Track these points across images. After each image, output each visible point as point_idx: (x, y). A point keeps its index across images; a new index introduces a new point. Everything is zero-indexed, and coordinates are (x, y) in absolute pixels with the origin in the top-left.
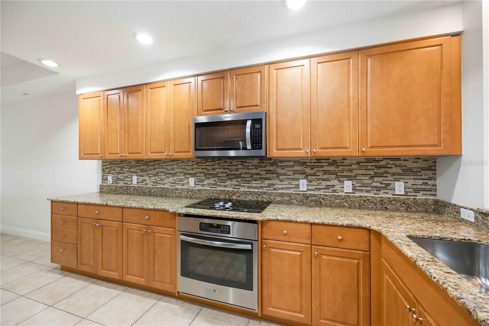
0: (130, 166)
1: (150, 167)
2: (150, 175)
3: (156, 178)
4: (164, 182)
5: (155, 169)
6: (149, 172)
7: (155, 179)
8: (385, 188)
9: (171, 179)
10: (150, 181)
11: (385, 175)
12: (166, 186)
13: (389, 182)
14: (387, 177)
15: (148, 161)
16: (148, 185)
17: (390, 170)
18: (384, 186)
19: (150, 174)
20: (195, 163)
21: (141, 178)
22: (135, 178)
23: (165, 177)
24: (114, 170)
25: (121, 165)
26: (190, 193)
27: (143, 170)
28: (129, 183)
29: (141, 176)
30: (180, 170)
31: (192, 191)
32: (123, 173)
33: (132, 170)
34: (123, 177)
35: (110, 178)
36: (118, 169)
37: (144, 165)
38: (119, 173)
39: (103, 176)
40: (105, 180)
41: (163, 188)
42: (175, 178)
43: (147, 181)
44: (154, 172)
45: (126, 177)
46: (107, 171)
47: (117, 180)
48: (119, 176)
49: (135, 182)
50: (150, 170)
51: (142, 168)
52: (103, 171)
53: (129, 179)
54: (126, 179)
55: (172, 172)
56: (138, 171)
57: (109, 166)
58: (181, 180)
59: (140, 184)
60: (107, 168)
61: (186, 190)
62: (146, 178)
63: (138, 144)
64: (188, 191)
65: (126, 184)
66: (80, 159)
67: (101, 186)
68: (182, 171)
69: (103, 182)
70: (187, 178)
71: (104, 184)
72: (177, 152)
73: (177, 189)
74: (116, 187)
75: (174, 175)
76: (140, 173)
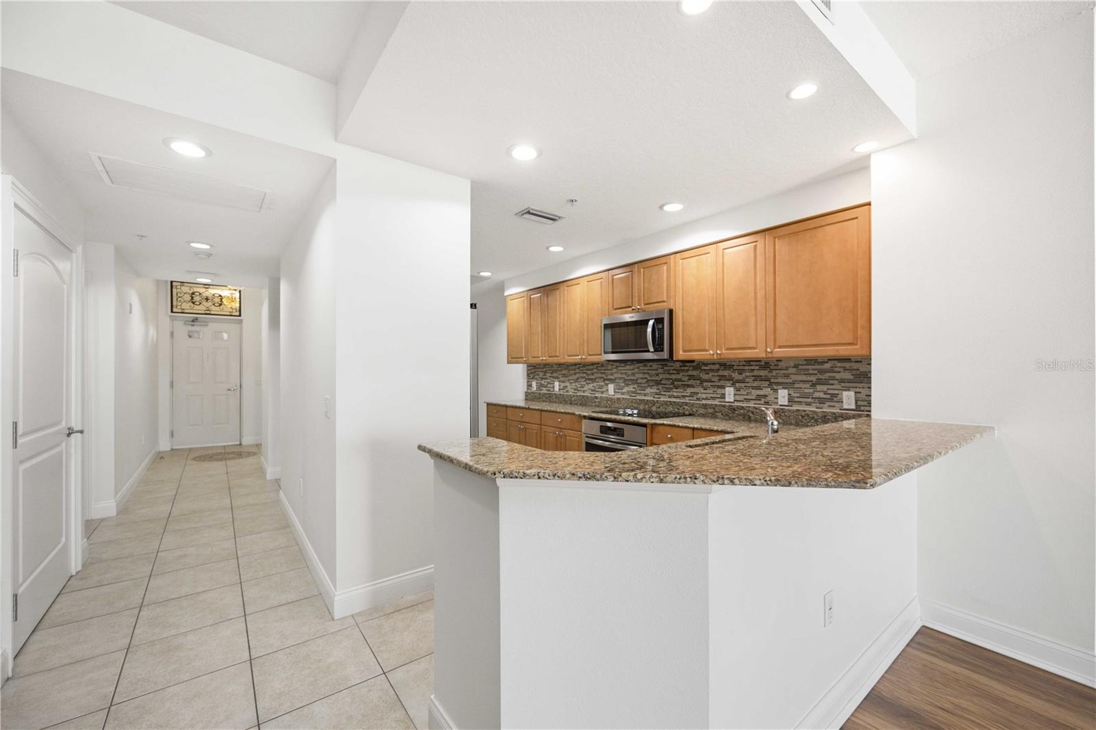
0: (552, 370)
1: (571, 372)
3: (577, 384)
4: (584, 389)
5: (575, 374)
6: (570, 378)
8: (831, 400)
9: (591, 386)
10: (571, 388)
11: (831, 382)
12: (586, 394)
13: (836, 392)
14: (833, 384)
16: (569, 392)
17: (838, 376)
18: (828, 396)
19: (571, 380)
20: (614, 367)
21: (563, 385)
22: (557, 384)
23: (585, 383)
24: (538, 375)
25: (544, 370)
26: (609, 402)
27: (564, 375)
28: (552, 389)
29: (563, 382)
30: (600, 375)
31: (611, 400)
32: (546, 379)
33: (554, 375)
34: (546, 383)
35: (534, 384)
36: (541, 374)
37: (565, 369)
38: (542, 379)
39: (528, 382)
40: (529, 386)
41: (583, 396)
42: (595, 384)
43: (569, 388)
44: (575, 377)
45: (549, 383)
46: (532, 376)
47: (540, 386)
48: (543, 382)
49: (557, 388)
50: (571, 375)
51: (563, 372)
52: (528, 376)
53: (551, 386)
54: (549, 386)
55: (592, 377)
56: (560, 376)
57: (533, 371)
58: (601, 387)
59: (561, 391)
60: (531, 373)
61: (605, 399)
62: (567, 384)
63: (556, 347)
64: (608, 399)
65: (549, 390)
66: (508, 363)
67: (526, 393)
68: (602, 376)
69: (528, 389)
70: (607, 385)
71: (529, 391)
72: (590, 355)
73: (596, 398)
74: (540, 394)
75: (593, 380)
76: (562, 379)
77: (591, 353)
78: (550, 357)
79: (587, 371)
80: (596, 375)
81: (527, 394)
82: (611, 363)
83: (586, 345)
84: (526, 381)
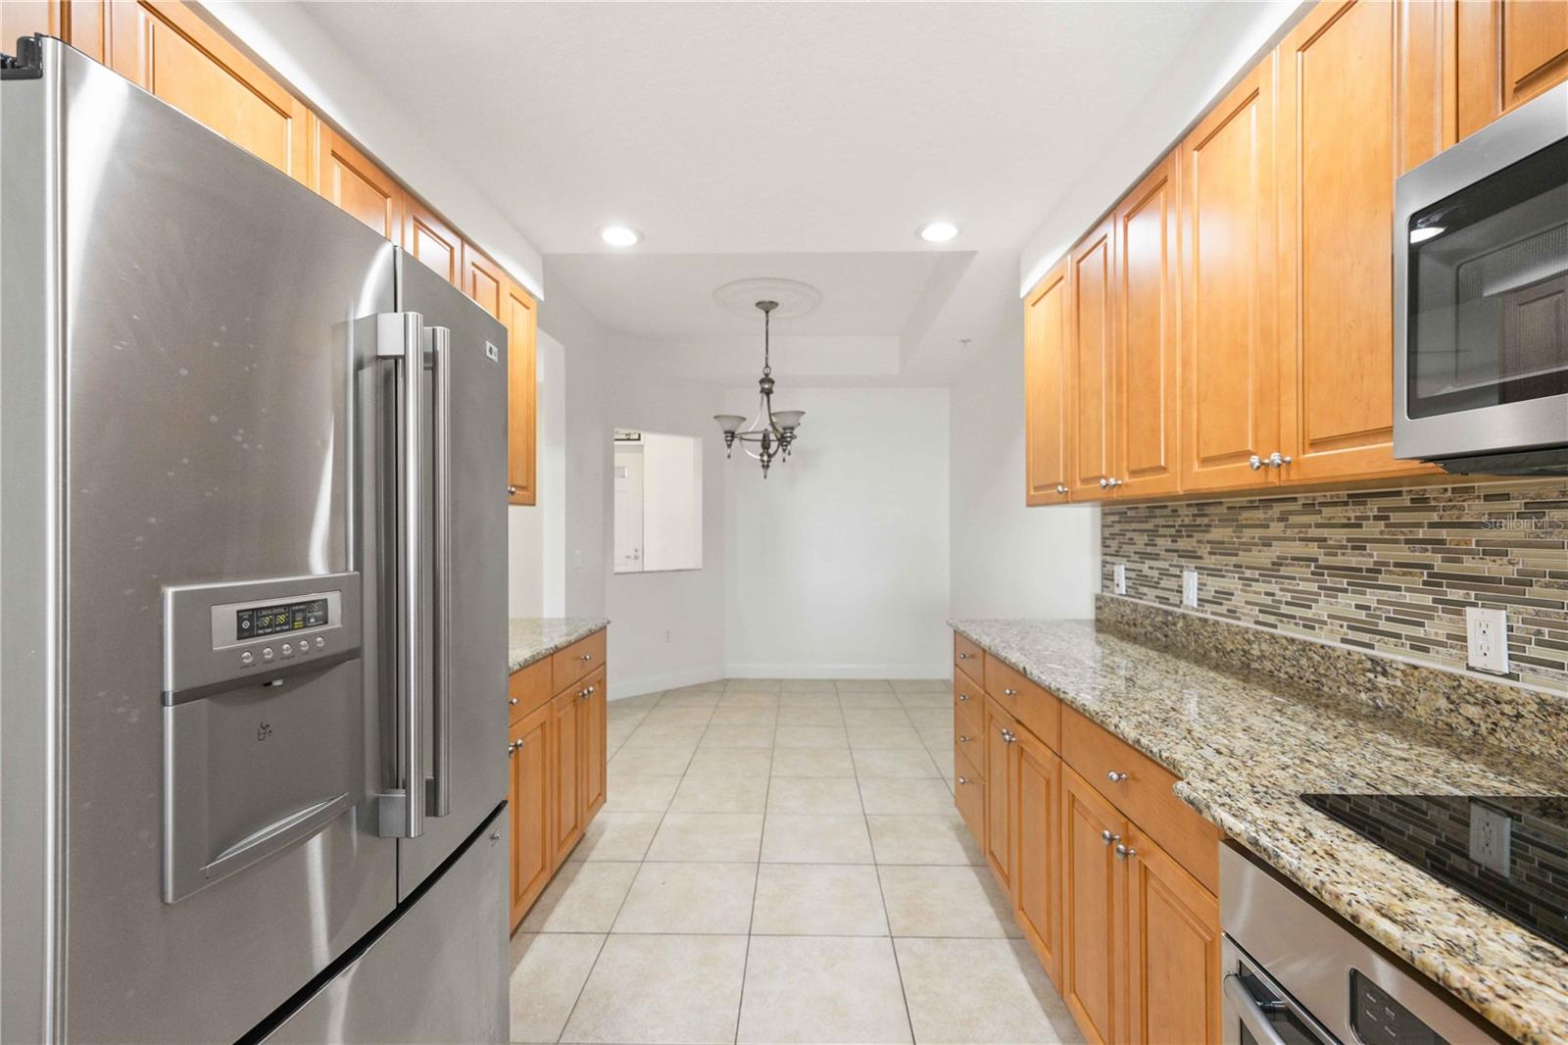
0: (1174, 526)
1: (1248, 534)
2: (1248, 573)
3: (1274, 588)
4: (1309, 614)
5: (1267, 543)
6: (1243, 558)
7: (1267, 594)
9: (1348, 603)
10: (1247, 603)
12: (1319, 637)
15: (1238, 505)
16: (1239, 619)
19: (1248, 568)
20: (1517, 505)
21: (1214, 584)
22: (1191, 580)
23: (1314, 587)
24: (1131, 541)
25: (1150, 526)
26: (1472, 711)
27: (1218, 548)
28: (1174, 598)
29: (1215, 573)
30: (1404, 553)
31: (1491, 700)
32: (1156, 557)
33: (1183, 544)
34: (1156, 574)
35: (1120, 572)
36: (1141, 540)
37: (1224, 521)
38: (1144, 556)
39: (1104, 563)
40: (1108, 577)
41: (1306, 647)
42: (1371, 597)
43: (1238, 600)
44: (1265, 557)
45: (1164, 573)
46: (1114, 544)
47: (1138, 581)
48: (1145, 568)
49: (1191, 597)
50: (1247, 547)
51: (1216, 534)
52: (1105, 546)
53: (1172, 583)
54: (1163, 584)
55: (1354, 560)
56: (1204, 550)
57: (1117, 529)
58: (1415, 617)
59: (1209, 607)
60: (1113, 536)
61: (1444, 685)
62: (1232, 583)
63: (1155, 430)
64: (1456, 691)
65: (1164, 600)
66: (1029, 505)
67: (1098, 598)
68: (1418, 557)
69: (1104, 587)
70: (1457, 608)
71: (1106, 594)
72: (1316, 444)
73: (1380, 667)
74: (1135, 608)
75: (1363, 578)
76: (1210, 561)
77: (1316, 434)
78: (1134, 473)
79: (1325, 532)
80: (1375, 554)
81: (1100, 603)
82: (1485, 484)
83: (1290, 395)
84: (1099, 559)
